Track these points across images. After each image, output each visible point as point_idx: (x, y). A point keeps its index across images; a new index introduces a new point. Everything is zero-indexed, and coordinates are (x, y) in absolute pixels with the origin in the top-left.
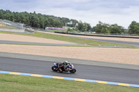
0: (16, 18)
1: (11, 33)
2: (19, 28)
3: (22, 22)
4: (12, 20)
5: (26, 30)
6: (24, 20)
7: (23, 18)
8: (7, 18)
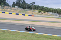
0: (55, 11)
1: (52, 18)
2: (56, 16)
3: (58, 13)
4: (53, 12)
5: (59, 16)
6: (58, 12)
7: (58, 11)
8: (51, 11)
